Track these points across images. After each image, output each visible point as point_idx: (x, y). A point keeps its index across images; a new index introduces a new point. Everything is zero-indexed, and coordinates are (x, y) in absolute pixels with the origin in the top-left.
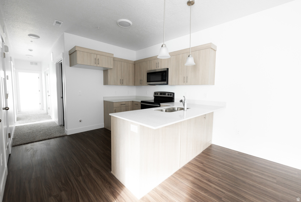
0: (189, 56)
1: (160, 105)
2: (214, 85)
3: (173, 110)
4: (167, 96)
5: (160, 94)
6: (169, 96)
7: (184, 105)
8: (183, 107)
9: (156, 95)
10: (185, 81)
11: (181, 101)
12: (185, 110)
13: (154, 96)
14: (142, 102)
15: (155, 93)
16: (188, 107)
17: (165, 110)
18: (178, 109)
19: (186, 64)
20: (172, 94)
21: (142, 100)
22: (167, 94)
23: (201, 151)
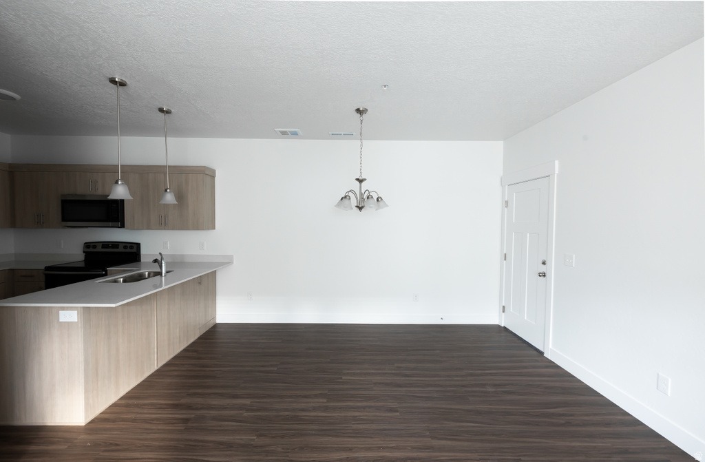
0: (166, 191)
1: (106, 271)
2: (214, 229)
3: (140, 277)
4: (121, 249)
5: (103, 247)
6: (128, 250)
7: (161, 267)
8: (159, 270)
9: (91, 250)
10: (164, 223)
11: (156, 261)
12: (163, 275)
13: (84, 252)
14: (47, 268)
15: (87, 245)
16: (169, 270)
17: (122, 279)
18: (149, 274)
19: (162, 202)
20: (135, 246)
21: (48, 265)
22: (121, 246)
23: (197, 337)
